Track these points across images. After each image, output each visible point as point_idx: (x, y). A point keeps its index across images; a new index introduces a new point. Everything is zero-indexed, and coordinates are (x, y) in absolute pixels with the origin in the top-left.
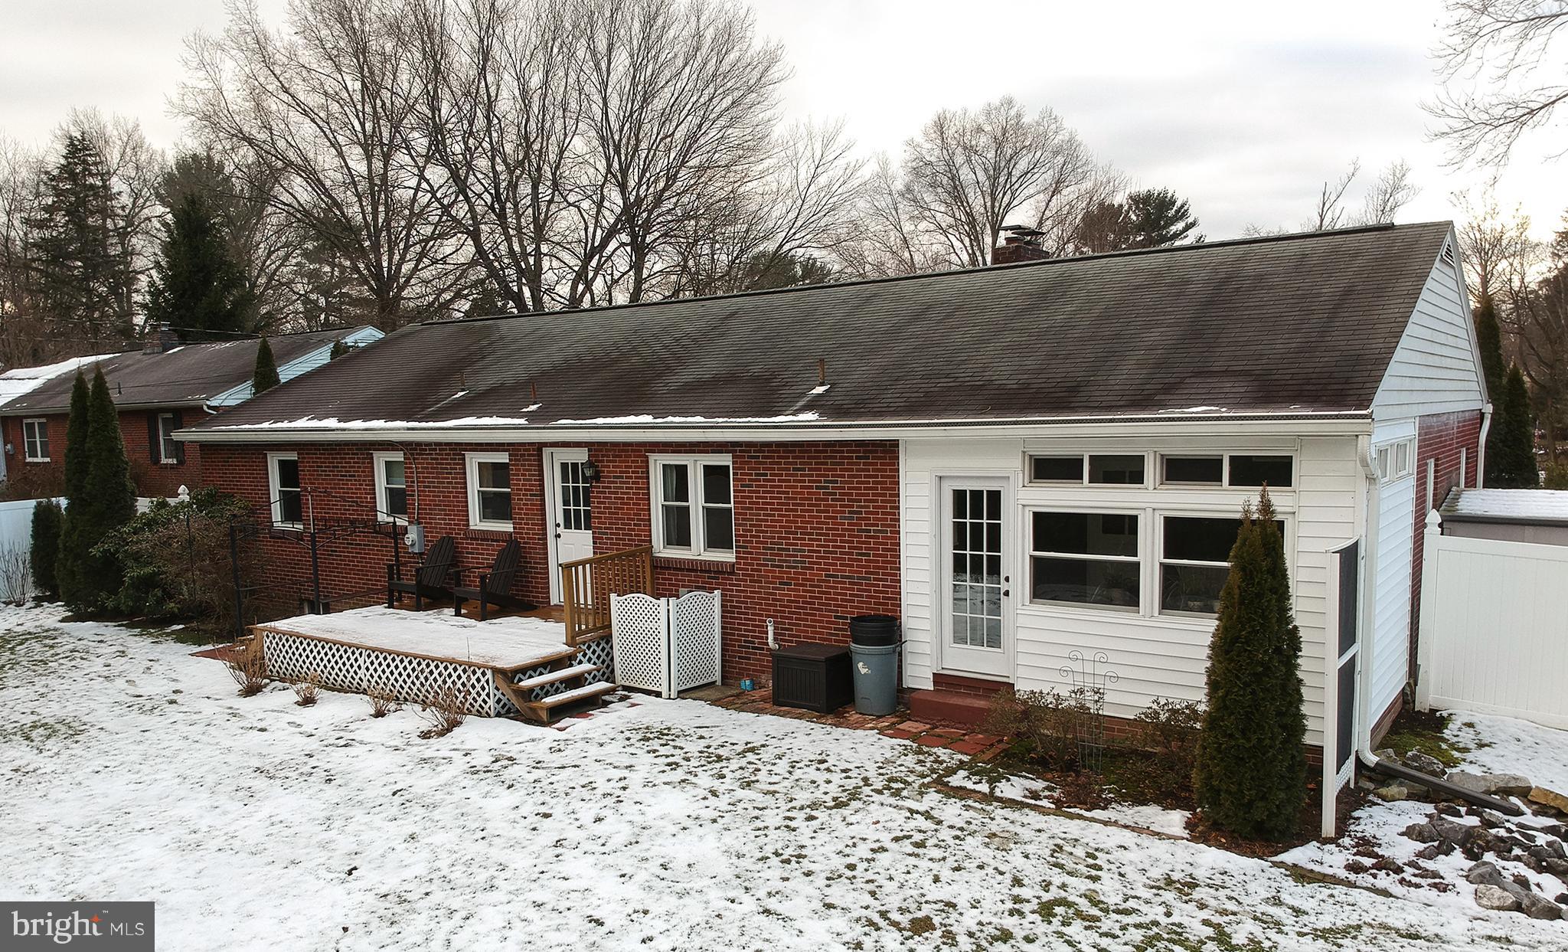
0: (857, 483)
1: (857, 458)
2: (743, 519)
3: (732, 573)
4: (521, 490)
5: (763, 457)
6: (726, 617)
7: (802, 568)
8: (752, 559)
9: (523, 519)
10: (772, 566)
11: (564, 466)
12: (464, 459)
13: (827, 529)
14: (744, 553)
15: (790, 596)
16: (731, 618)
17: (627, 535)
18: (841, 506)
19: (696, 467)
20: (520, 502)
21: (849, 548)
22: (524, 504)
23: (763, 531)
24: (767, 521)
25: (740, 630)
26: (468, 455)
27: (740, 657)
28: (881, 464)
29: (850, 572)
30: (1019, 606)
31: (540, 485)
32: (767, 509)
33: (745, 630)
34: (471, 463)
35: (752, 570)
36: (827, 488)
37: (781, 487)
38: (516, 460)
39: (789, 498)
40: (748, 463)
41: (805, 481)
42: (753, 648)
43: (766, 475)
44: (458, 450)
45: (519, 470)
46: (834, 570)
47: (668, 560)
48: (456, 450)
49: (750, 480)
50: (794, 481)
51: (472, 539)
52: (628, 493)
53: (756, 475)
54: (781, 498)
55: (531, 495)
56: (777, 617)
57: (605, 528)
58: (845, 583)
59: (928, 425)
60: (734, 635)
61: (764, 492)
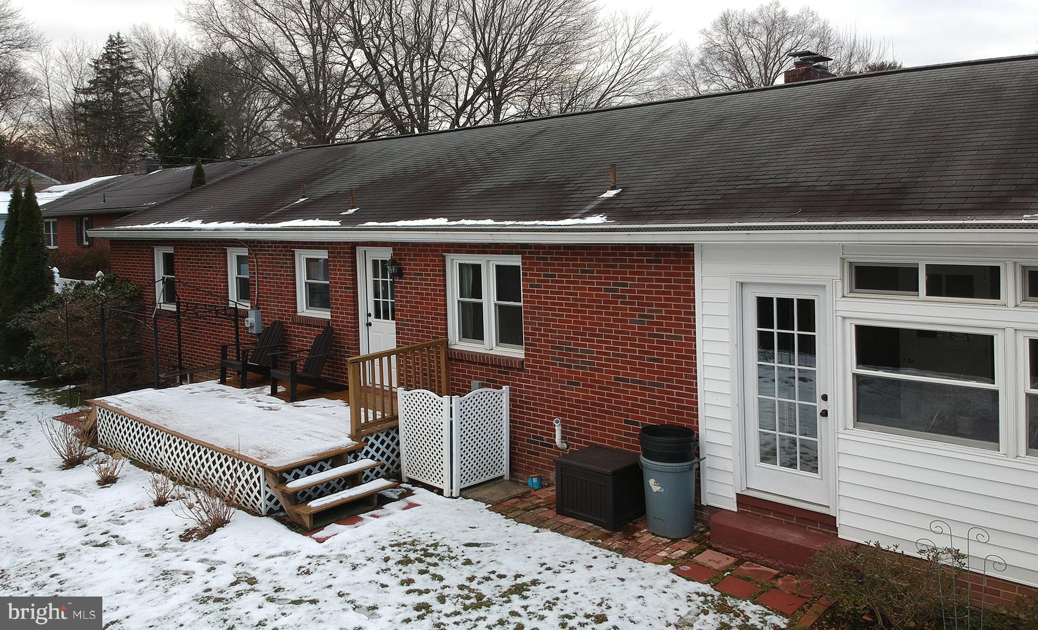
0: (649, 286)
1: (648, 261)
2: (532, 319)
3: (522, 369)
4: (337, 283)
5: (552, 259)
6: (516, 411)
7: (591, 369)
8: (540, 357)
9: (338, 309)
10: (561, 365)
11: (375, 263)
12: (293, 255)
13: (616, 332)
14: (533, 350)
15: (578, 396)
16: (520, 412)
17: (426, 327)
18: (631, 309)
19: (489, 266)
20: (337, 294)
21: (640, 352)
22: (340, 296)
23: (551, 331)
24: (555, 320)
25: (529, 425)
26: (298, 252)
27: (529, 452)
28: (675, 268)
29: (641, 376)
30: (841, 430)
31: (353, 280)
32: (555, 309)
33: (534, 426)
34: (300, 259)
35: (541, 368)
36: (616, 290)
37: (569, 288)
38: (334, 257)
39: (576, 300)
40: (536, 264)
41: (593, 283)
42: (542, 444)
43: (554, 276)
44: (289, 248)
45: (336, 266)
46: (624, 374)
47: (461, 352)
48: (287, 247)
49: (539, 281)
50: (583, 283)
51: (298, 324)
52: (427, 289)
53: (545, 276)
54: (569, 299)
55: (346, 288)
56: (565, 416)
57: (407, 320)
58: (636, 388)
59: (727, 229)
60: (523, 429)
61: (552, 293)
